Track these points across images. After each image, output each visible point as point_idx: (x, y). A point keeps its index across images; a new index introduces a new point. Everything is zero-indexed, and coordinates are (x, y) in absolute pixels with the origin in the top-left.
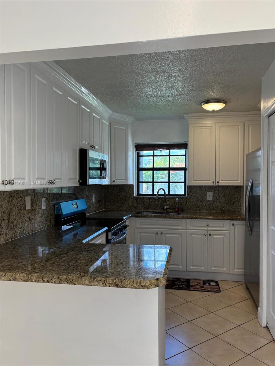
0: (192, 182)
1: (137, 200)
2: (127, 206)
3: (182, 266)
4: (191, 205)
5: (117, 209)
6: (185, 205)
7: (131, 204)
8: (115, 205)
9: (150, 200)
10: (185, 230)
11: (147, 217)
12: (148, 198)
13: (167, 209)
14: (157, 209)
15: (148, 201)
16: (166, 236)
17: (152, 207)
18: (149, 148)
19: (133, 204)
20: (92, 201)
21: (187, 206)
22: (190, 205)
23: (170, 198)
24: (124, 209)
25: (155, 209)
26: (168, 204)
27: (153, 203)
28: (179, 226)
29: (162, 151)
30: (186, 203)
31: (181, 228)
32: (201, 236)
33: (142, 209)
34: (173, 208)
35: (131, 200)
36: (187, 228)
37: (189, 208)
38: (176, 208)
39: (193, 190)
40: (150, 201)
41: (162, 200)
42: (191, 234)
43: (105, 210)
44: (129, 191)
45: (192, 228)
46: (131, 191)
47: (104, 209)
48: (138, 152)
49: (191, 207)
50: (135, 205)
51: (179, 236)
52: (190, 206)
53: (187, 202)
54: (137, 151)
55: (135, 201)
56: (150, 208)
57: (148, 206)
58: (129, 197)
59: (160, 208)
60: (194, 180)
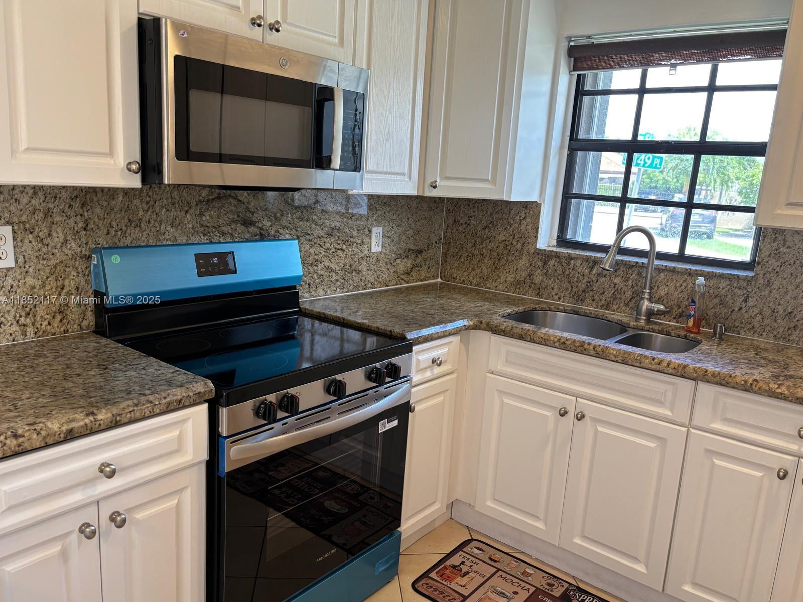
0: (779, 212)
1: (545, 263)
2: (510, 278)
3: (647, 567)
4: (767, 312)
5: (478, 285)
6: (740, 309)
7: (524, 274)
8: (473, 270)
9: (592, 268)
10: (685, 429)
11: (532, 341)
12: (587, 259)
13: (650, 314)
14: (615, 307)
15: (587, 271)
16: (596, 431)
17: (596, 297)
18: (627, 57)
19: (530, 275)
20: (370, 249)
21: (746, 316)
22: (761, 313)
23: (673, 270)
24: (500, 287)
25: (607, 306)
26: (663, 293)
27: (603, 283)
28: (660, 403)
29: (678, 68)
30: (746, 301)
31: (669, 413)
32: (759, 474)
33: (559, 298)
34: (681, 315)
35: (524, 261)
36: (695, 422)
37: (757, 325)
38: (689, 317)
39: (789, 247)
40: (594, 272)
41: (639, 274)
42: (708, 451)
43: (441, 283)
44: (523, 227)
45: (718, 426)
46: (529, 227)
47: (439, 280)
48: (579, 76)
49: (766, 322)
50: (538, 278)
51: (653, 445)
52: (759, 318)
53: (747, 297)
54: (577, 73)
55: (540, 264)
56: (589, 300)
57: (584, 291)
58: (519, 246)
59: (627, 305)
60: (790, 204)
